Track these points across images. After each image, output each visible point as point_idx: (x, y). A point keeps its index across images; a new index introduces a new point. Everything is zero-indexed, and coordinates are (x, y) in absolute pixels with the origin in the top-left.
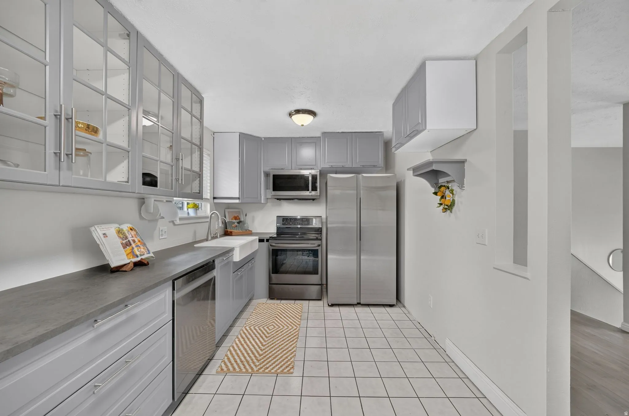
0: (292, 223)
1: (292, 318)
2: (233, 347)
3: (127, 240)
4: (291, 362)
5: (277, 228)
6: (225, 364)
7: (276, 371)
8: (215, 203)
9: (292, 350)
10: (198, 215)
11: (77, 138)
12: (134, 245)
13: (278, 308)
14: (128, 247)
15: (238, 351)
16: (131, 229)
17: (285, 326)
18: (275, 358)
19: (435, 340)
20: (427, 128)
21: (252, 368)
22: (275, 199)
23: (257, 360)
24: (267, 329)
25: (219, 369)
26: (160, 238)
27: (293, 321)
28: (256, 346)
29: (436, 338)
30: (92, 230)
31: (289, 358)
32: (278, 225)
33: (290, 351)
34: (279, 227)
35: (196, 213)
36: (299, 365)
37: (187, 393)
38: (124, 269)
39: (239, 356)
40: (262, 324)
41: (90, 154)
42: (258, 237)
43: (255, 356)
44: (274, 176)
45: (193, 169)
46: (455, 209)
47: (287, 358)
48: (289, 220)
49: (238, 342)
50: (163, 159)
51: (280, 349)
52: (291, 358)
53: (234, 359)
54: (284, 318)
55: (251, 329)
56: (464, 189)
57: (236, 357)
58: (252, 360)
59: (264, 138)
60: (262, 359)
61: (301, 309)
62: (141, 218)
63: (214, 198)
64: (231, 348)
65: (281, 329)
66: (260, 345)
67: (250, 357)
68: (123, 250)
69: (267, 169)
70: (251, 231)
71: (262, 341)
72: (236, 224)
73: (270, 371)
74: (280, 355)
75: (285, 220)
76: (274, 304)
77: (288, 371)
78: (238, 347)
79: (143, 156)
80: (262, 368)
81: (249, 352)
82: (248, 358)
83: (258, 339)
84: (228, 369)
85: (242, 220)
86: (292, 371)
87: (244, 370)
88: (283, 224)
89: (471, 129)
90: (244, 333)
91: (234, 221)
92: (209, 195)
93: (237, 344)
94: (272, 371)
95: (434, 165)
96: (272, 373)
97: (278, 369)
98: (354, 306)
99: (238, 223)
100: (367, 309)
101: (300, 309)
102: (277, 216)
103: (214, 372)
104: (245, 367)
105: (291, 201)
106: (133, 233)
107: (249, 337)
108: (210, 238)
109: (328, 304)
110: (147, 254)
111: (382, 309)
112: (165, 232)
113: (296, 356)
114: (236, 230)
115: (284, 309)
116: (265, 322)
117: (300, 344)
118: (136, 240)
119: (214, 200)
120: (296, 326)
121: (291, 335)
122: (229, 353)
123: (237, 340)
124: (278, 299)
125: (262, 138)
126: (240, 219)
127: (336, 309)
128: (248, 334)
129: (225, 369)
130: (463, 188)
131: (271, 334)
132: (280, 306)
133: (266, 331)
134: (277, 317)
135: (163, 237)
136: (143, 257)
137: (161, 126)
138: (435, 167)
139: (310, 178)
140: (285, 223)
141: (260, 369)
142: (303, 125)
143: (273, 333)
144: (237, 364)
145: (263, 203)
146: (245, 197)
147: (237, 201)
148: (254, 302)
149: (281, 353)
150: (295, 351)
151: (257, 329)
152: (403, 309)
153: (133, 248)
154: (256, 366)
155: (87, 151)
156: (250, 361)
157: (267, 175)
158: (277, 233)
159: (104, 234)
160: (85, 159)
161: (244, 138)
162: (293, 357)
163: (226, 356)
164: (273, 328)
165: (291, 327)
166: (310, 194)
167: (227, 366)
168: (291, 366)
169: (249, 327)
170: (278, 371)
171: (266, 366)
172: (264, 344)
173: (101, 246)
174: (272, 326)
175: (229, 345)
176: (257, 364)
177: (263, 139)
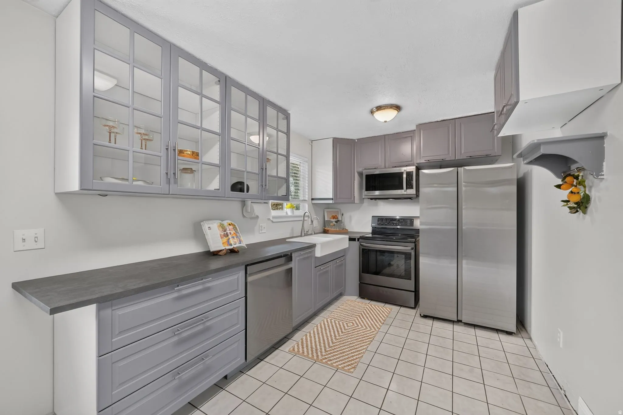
0: (388, 223)
1: (375, 321)
2: (310, 333)
3: (225, 233)
4: (355, 362)
5: (373, 227)
6: (298, 346)
7: (337, 365)
8: (313, 204)
9: (361, 351)
10: (294, 214)
11: (179, 161)
12: (230, 236)
13: (365, 307)
14: (225, 238)
15: (313, 339)
16: (230, 224)
17: (364, 326)
18: (341, 353)
19: (565, 395)
20: (521, 99)
21: (318, 356)
22: (369, 198)
23: (325, 350)
24: (345, 325)
25: (292, 349)
26: (260, 233)
27: (374, 323)
28: (330, 339)
29: (566, 392)
30: (202, 224)
31: (355, 358)
32: (373, 225)
33: (358, 351)
34: (374, 227)
35: (293, 213)
36: (361, 367)
37: (262, 360)
38: (220, 253)
39: (311, 343)
40: (343, 319)
41: (194, 172)
42: (348, 236)
43: (325, 347)
44: (367, 176)
45: (278, 176)
46: (592, 207)
47: (353, 356)
48: (384, 220)
49: (315, 330)
50: (249, 169)
51: (350, 347)
52: (357, 358)
53: (307, 344)
54: (366, 319)
55: (331, 322)
56: (603, 179)
57: (309, 343)
58: (321, 349)
59: (357, 139)
60: (330, 351)
61: (388, 313)
62: (244, 216)
63: (312, 199)
64: (308, 334)
65: (358, 329)
66: (333, 337)
67: (320, 346)
68: (221, 240)
69: (360, 170)
70: (347, 230)
71: (337, 335)
72: (334, 223)
73: (332, 364)
74: (348, 353)
75: (381, 220)
76: (362, 303)
77: (349, 369)
78: (314, 334)
79: (231, 169)
80: (326, 358)
81: (322, 342)
82: (318, 347)
83: (334, 332)
84: (299, 351)
85: (340, 219)
86: (352, 370)
87: (310, 356)
88: (378, 224)
89: (613, 85)
90: (324, 324)
91: (333, 220)
92: (307, 196)
93: (314, 332)
94: (334, 365)
95: (542, 147)
96: (333, 366)
97: (340, 365)
98: (454, 323)
99: (336, 222)
100: (471, 330)
101: (386, 313)
102: (372, 216)
103: (287, 350)
104: (312, 354)
105: (386, 200)
106: (231, 227)
107: (327, 328)
108: (303, 235)
109: (420, 315)
110: (239, 244)
111: (494, 335)
112: (264, 228)
113: (362, 358)
114: (334, 228)
115: (370, 309)
116: (346, 318)
117: (372, 347)
118: (232, 233)
119: (313, 201)
120: (375, 329)
121: (366, 336)
122: (304, 338)
123: (315, 328)
124: (368, 299)
125: (356, 139)
126: (338, 218)
127: (429, 322)
128: (326, 326)
129: (296, 350)
130: (600, 177)
131: (347, 331)
132: (367, 306)
133: (344, 326)
134: (359, 316)
135: (262, 232)
136: (235, 246)
137: (247, 144)
138: (544, 150)
139: (405, 176)
140: (380, 223)
141: (324, 359)
142: (385, 122)
143: (349, 330)
144: (307, 349)
145: (357, 203)
146: (338, 197)
147: (331, 202)
148: (345, 298)
149: (349, 351)
150: (364, 353)
151: (337, 323)
152: (528, 341)
153: (229, 239)
154: (322, 355)
155: (193, 169)
156: (319, 350)
157: (361, 174)
158: (372, 233)
159: (209, 227)
160: (191, 175)
161: (337, 142)
162: (359, 358)
163: (302, 339)
164: (351, 326)
165: (369, 329)
166: (405, 192)
167: (298, 349)
168: (353, 366)
169: (331, 320)
170: (340, 366)
171: (330, 358)
172: (338, 338)
173: (206, 236)
174: (351, 324)
175: (308, 331)
176: (324, 354)
177: (356, 141)
